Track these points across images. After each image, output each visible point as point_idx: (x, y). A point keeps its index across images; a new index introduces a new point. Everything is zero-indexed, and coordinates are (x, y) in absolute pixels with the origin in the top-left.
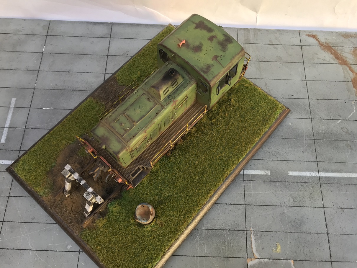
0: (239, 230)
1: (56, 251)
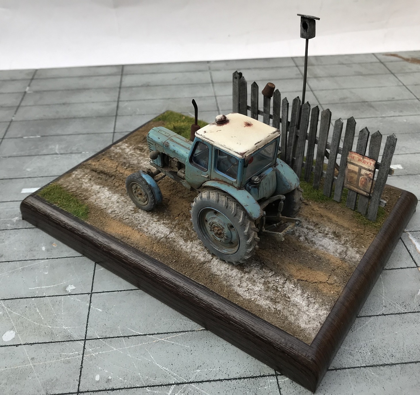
1: (45, 297)
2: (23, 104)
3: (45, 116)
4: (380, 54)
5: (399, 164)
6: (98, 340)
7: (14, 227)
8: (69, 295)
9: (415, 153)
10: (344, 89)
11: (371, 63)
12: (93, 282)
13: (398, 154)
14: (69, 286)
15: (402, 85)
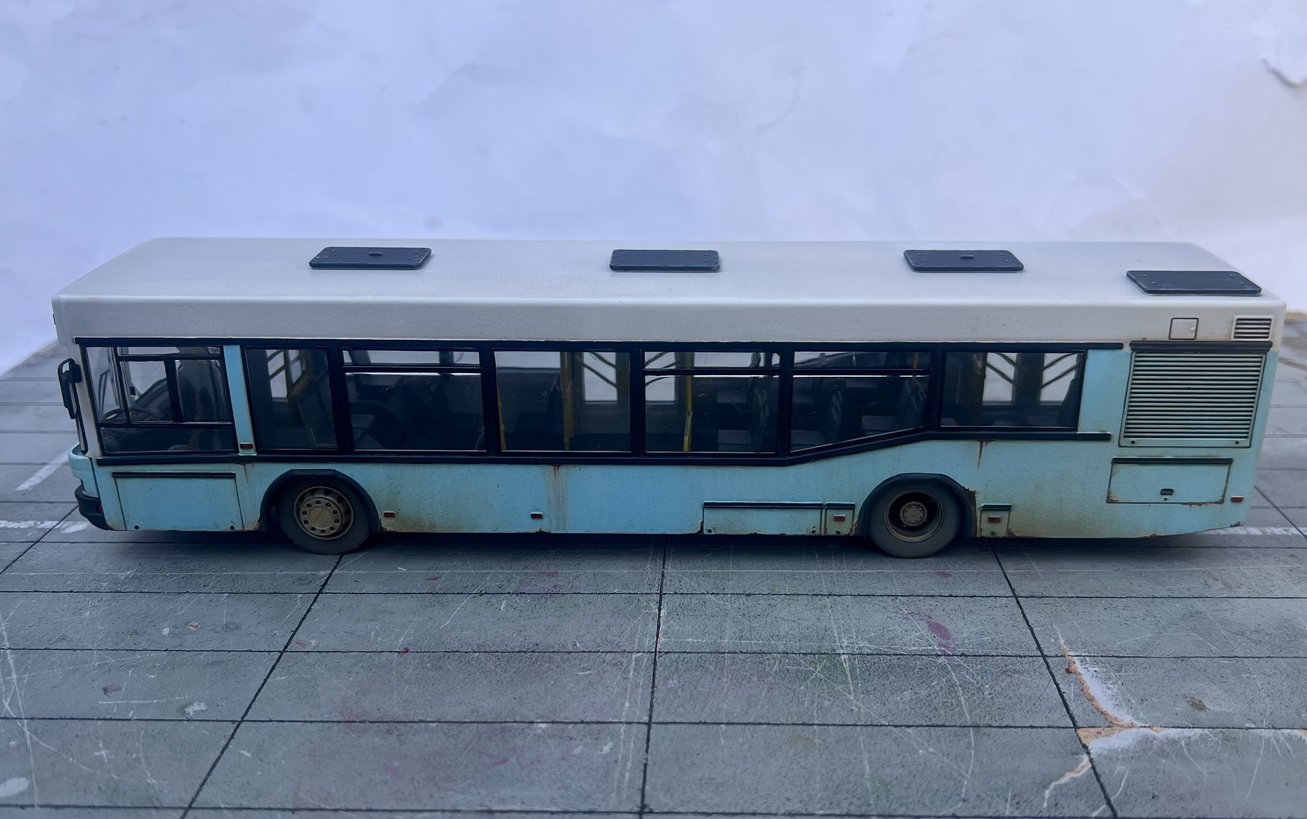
0: (1010, 656)
6: (218, 811)
7: (114, 588)
8: (188, 720)
12: (253, 701)
14: (195, 704)
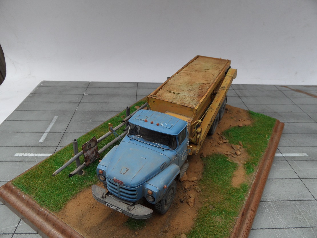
0: (308, 200)
2: (82, 101)
3: (95, 109)
4: (278, 85)
5: (305, 153)
9: (313, 147)
10: (262, 104)
11: (274, 90)
13: (303, 147)
15: (294, 104)
